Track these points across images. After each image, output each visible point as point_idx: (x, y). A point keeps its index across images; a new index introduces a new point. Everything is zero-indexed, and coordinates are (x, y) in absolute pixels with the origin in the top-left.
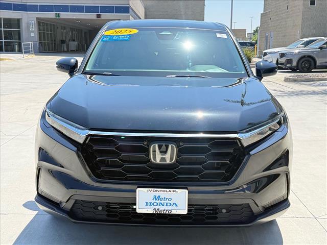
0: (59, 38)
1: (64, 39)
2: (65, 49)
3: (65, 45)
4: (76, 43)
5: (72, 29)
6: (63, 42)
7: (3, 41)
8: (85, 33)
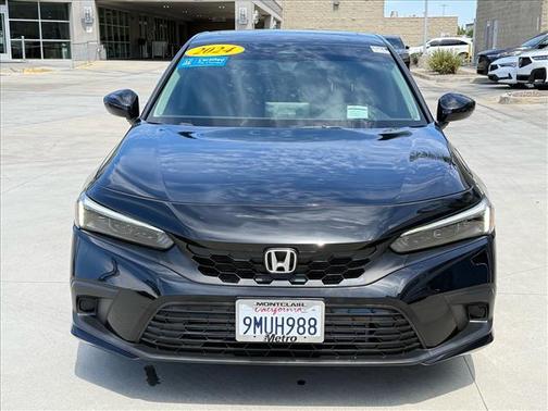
0: (134, 36)
1: (144, 37)
2: (146, 54)
3: (145, 48)
4: (164, 44)
5: (158, 21)
6: (141, 42)
7: (41, 40)
8: (180, 26)
